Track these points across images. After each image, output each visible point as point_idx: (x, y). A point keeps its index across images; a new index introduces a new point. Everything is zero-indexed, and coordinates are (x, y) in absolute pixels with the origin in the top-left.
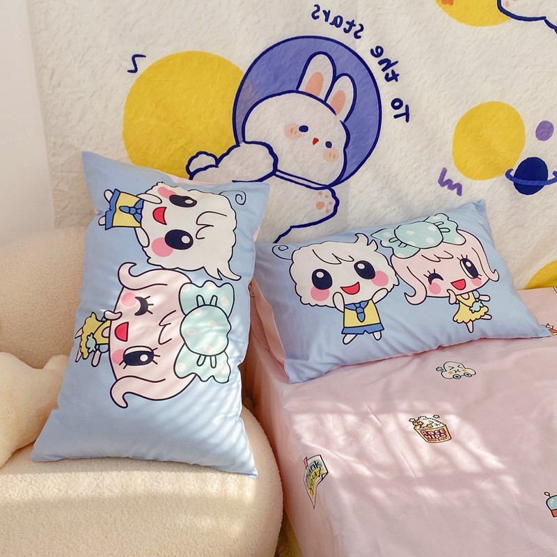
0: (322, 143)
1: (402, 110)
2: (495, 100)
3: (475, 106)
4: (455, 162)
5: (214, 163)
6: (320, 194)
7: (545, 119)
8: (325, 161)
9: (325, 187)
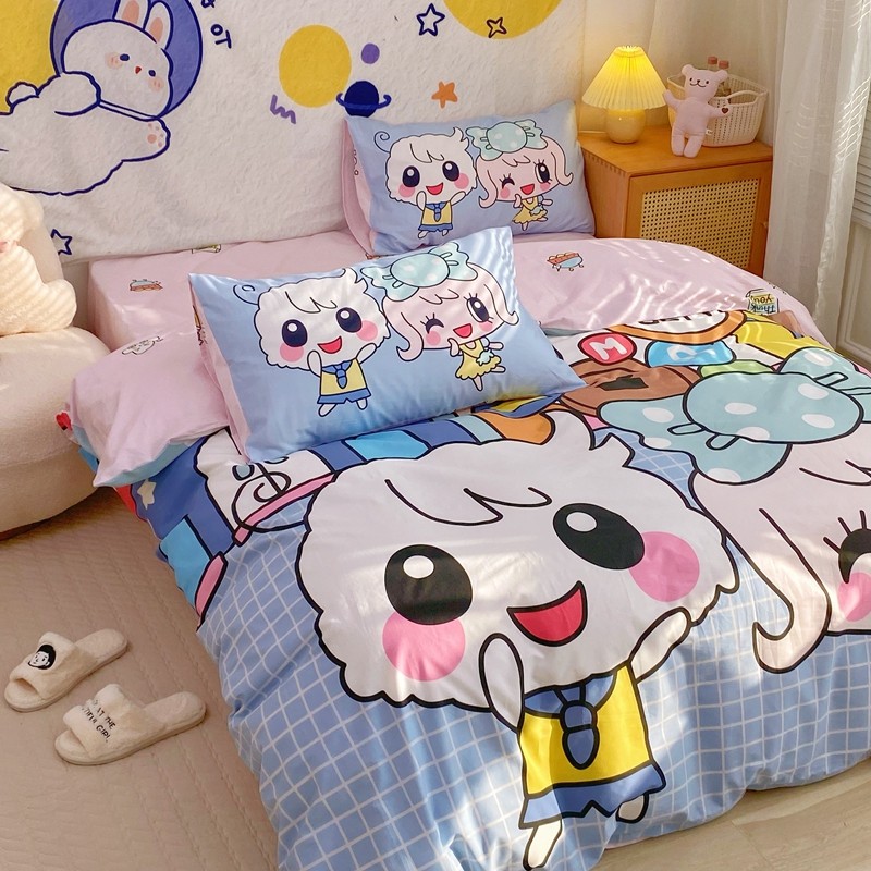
0: (145, 71)
1: (223, 36)
2: (316, 24)
3: (296, 30)
4: (284, 88)
5: (34, 94)
6: (150, 125)
7: (370, 42)
8: (150, 91)
9: (154, 118)
